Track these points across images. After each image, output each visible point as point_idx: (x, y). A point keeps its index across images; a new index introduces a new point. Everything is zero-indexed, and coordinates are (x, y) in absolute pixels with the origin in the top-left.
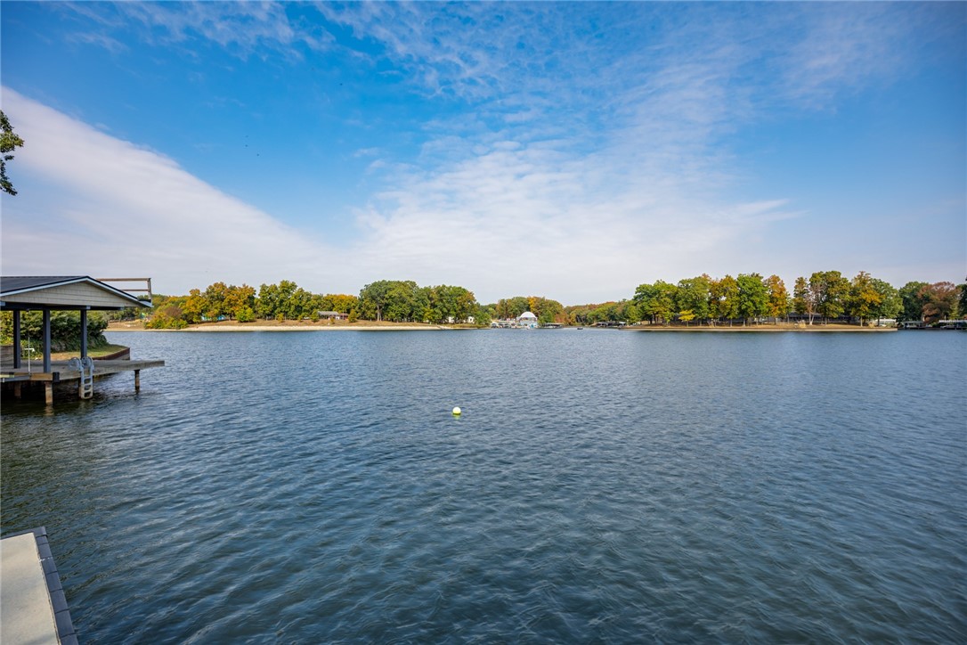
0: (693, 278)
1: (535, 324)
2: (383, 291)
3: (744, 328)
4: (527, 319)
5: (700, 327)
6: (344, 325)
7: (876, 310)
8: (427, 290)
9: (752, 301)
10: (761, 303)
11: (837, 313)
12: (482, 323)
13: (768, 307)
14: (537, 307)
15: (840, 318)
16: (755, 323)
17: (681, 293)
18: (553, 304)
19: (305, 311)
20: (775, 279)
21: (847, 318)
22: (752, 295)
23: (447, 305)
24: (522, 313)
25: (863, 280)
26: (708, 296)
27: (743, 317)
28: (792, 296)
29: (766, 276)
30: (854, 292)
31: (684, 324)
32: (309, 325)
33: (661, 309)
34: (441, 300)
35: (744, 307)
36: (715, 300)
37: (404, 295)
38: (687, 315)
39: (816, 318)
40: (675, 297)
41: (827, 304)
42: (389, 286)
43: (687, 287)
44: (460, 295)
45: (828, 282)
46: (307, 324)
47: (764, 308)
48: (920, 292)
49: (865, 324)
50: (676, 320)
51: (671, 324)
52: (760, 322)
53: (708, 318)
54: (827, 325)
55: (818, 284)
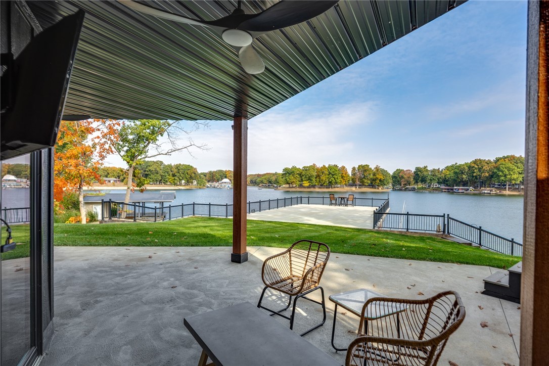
0: (309, 166)
1: (230, 186)
2: (145, 167)
3: (330, 190)
4: (225, 183)
5: (312, 189)
7: (382, 183)
8: (170, 166)
9: (334, 178)
10: (337, 178)
11: (368, 183)
12: (201, 186)
13: (341, 180)
14: (231, 177)
15: (369, 185)
16: (335, 187)
17: (303, 173)
20: (343, 167)
21: (372, 185)
22: (334, 175)
23: (182, 175)
24: (222, 179)
25: (377, 168)
26: (315, 174)
27: (330, 184)
28: (350, 175)
29: (340, 166)
30: (374, 175)
31: (305, 187)
32: (99, 186)
33: (294, 180)
34: (179, 172)
35: (330, 180)
36: (318, 176)
37: (158, 169)
38: (306, 184)
39: (360, 185)
40: (300, 175)
41: (364, 179)
42: (149, 164)
43: (306, 170)
44: (189, 170)
45: (364, 169)
46: (97, 186)
47: (338, 181)
48: (401, 174)
49: (378, 188)
50: (301, 186)
51: (299, 187)
52: (337, 187)
53: (315, 185)
54: (364, 189)
55: (360, 170)
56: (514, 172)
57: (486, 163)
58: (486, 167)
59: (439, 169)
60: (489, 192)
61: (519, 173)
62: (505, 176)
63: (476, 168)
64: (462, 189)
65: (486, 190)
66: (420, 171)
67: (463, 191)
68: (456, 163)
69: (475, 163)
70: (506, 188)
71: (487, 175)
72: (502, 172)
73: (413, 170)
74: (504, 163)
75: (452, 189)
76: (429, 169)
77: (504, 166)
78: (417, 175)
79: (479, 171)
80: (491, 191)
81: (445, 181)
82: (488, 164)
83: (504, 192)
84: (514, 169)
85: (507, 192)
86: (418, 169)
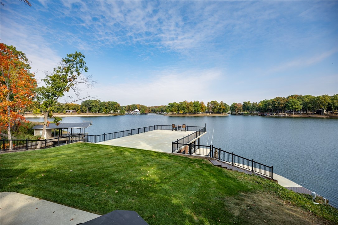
0: (183, 102)
1: (139, 113)
2: (90, 103)
3: (195, 115)
4: (136, 111)
5: (184, 115)
6: (76, 115)
7: (225, 111)
8: (104, 103)
9: (197, 108)
10: (199, 109)
11: (216, 111)
12: (122, 114)
13: (201, 110)
14: (140, 108)
16: (197, 114)
17: (180, 106)
18: (144, 107)
19: (61, 110)
20: (202, 102)
21: (219, 112)
22: (197, 107)
23: (111, 108)
24: (135, 109)
25: (222, 103)
26: (186, 106)
27: (195, 112)
28: (206, 107)
29: (200, 102)
30: (220, 106)
31: (180, 114)
32: (63, 115)
33: (175, 110)
34: (109, 106)
35: (195, 110)
36: (188, 107)
37: (97, 105)
38: (181, 112)
39: (212, 112)
40: (178, 107)
41: (214, 109)
42: (92, 102)
43: (181, 104)
44: (115, 104)
45: (214, 103)
46: (62, 115)
47: (199, 110)
48: (235, 105)
49: (222, 114)
50: (178, 113)
51: (177, 114)
52: (199, 114)
53: (186, 113)
54: (214, 114)
55: (212, 104)
56: (297, 104)
57: (282, 99)
58: (282, 102)
59: (256, 102)
60: (284, 115)
61: (300, 105)
62: (292, 106)
63: (276, 102)
64: (269, 114)
65: (282, 115)
66: (246, 104)
67: (270, 115)
68: (266, 99)
69: (276, 99)
70: (293, 113)
71: (283, 106)
72: (291, 104)
73: (242, 103)
74: (292, 99)
75: (264, 114)
76: (251, 103)
77: (291, 101)
78: (245, 106)
79: (278, 103)
80: (285, 115)
81: (259, 109)
82: (283, 99)
83: (292, 116)
84: (297, 102)
85: (294, 116)
86: (245, 103)
